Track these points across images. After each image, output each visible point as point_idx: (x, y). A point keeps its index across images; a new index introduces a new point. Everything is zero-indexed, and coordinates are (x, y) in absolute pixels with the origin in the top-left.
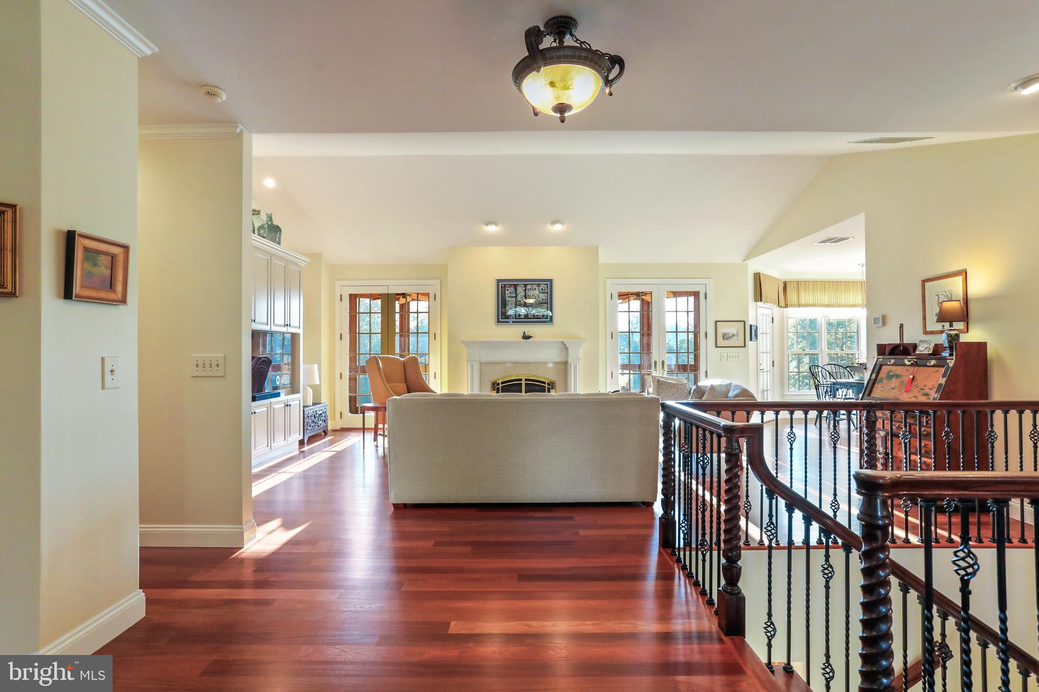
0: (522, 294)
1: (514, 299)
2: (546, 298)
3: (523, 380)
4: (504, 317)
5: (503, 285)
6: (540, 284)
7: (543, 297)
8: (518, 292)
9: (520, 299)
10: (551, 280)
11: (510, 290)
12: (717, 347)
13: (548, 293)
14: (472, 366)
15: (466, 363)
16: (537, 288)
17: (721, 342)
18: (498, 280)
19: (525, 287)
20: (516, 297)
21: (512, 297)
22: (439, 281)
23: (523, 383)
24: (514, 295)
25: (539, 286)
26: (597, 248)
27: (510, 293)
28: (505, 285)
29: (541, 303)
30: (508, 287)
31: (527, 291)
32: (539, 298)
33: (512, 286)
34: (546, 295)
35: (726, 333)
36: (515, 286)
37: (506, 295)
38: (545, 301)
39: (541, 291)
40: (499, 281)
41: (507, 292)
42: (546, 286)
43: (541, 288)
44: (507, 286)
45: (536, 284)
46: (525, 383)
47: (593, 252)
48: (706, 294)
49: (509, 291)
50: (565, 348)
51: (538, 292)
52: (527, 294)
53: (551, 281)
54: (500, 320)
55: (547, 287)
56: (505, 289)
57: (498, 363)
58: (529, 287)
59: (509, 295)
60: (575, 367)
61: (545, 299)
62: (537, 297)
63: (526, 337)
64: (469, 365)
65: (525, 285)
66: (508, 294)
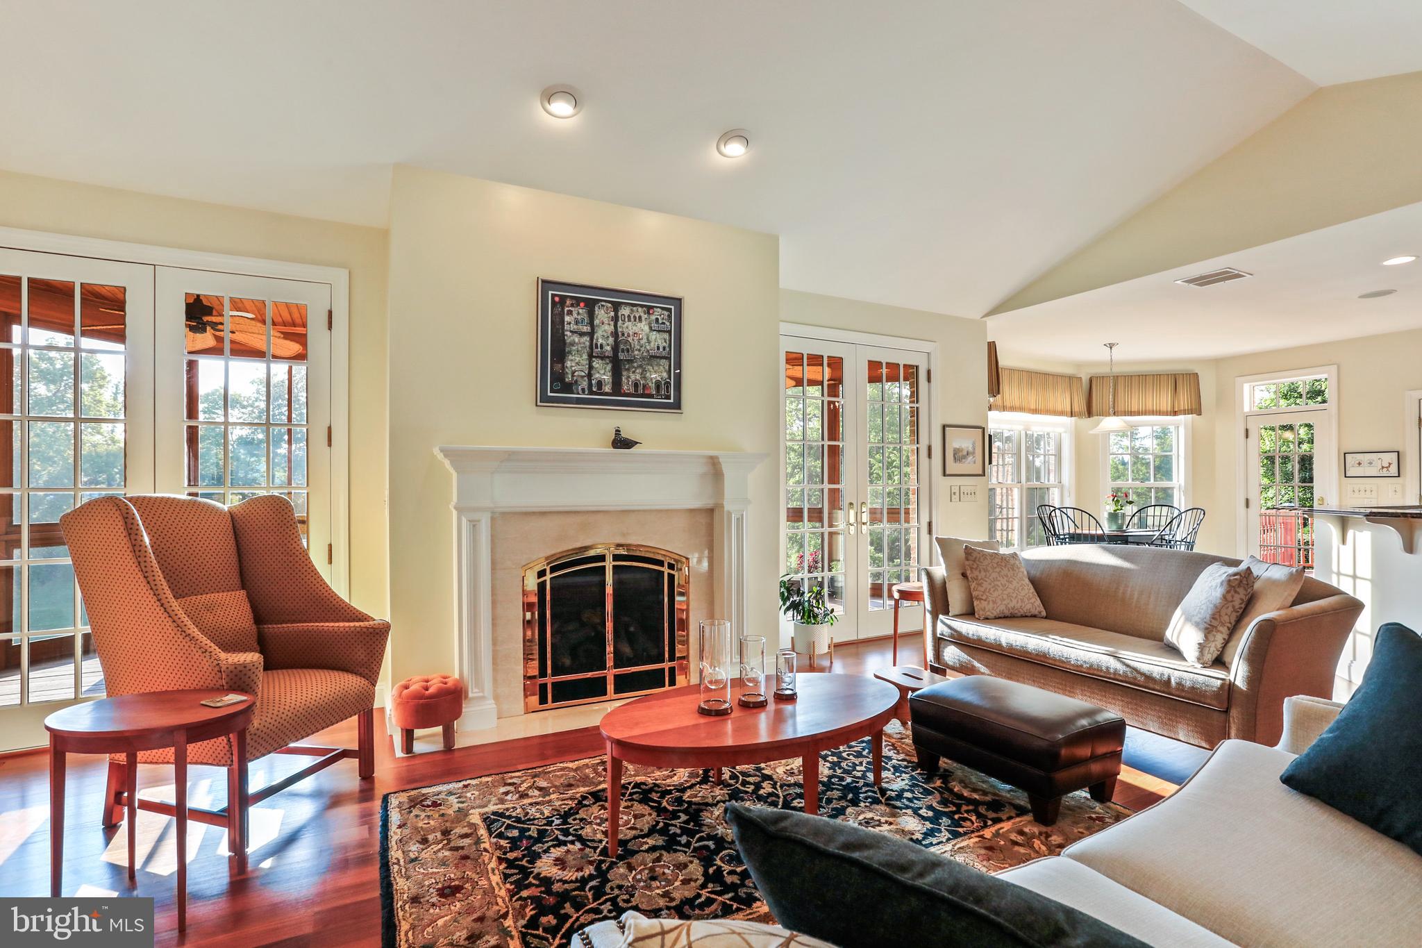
0: (606, 327)
1: (586, 339)
2: (667, 345)
3: (609, 558)
4: (558, 386)
5: (557, 299)
6: (652, 307)
7: (658, 340)
8: (597, 322)
9: (600, 341)
10: (680, 300)
11: (575, 315)
12: (945, 475)
13: (669, 332)
14: (474, 525)
15: (455, 513)
16: (644, 316)
17: (952, 467)
18: (544, 282)
19: (616, 311)
20: (591, 334)
21: (582, 334)
22: (343, 274)
23: (609, 564)
24: (586, 329)
25: (649, 313)
26: (776, 239)
27: (577, 323)
28: (563, 299)
29: (652, 357)
30: (572, 305)
31: (620, 323)
32: (649, 342)
33: (582, 305)
34: (666, 336)
35: (958, 449)
36: (591, 305)
37: (566, 327)
38: (664, 354)
39: (654, 325)
40: (546, 284)
41: (567, 319)
42: (666, 313)
43: (653, 317)
44: (568, 302)
45: (642, 306)
46: (614, 567)
47: (769, 245)
48: (929, 372)
49: (573, 318)
50: (714, 470)
51: (647, 328)
52: (620, 330)
53: (678, 302)
54: (549, 394)
55: (670, 316)
56: (563, 309)
57: (543, 514)
58: (625, 311)
59: (573, 327)
60: (740, 521)
61: (664, 348)
62: (644, 341)
63: (622, 443)
64: (464, 520)
65: (616, 307)
66: (570, 323)
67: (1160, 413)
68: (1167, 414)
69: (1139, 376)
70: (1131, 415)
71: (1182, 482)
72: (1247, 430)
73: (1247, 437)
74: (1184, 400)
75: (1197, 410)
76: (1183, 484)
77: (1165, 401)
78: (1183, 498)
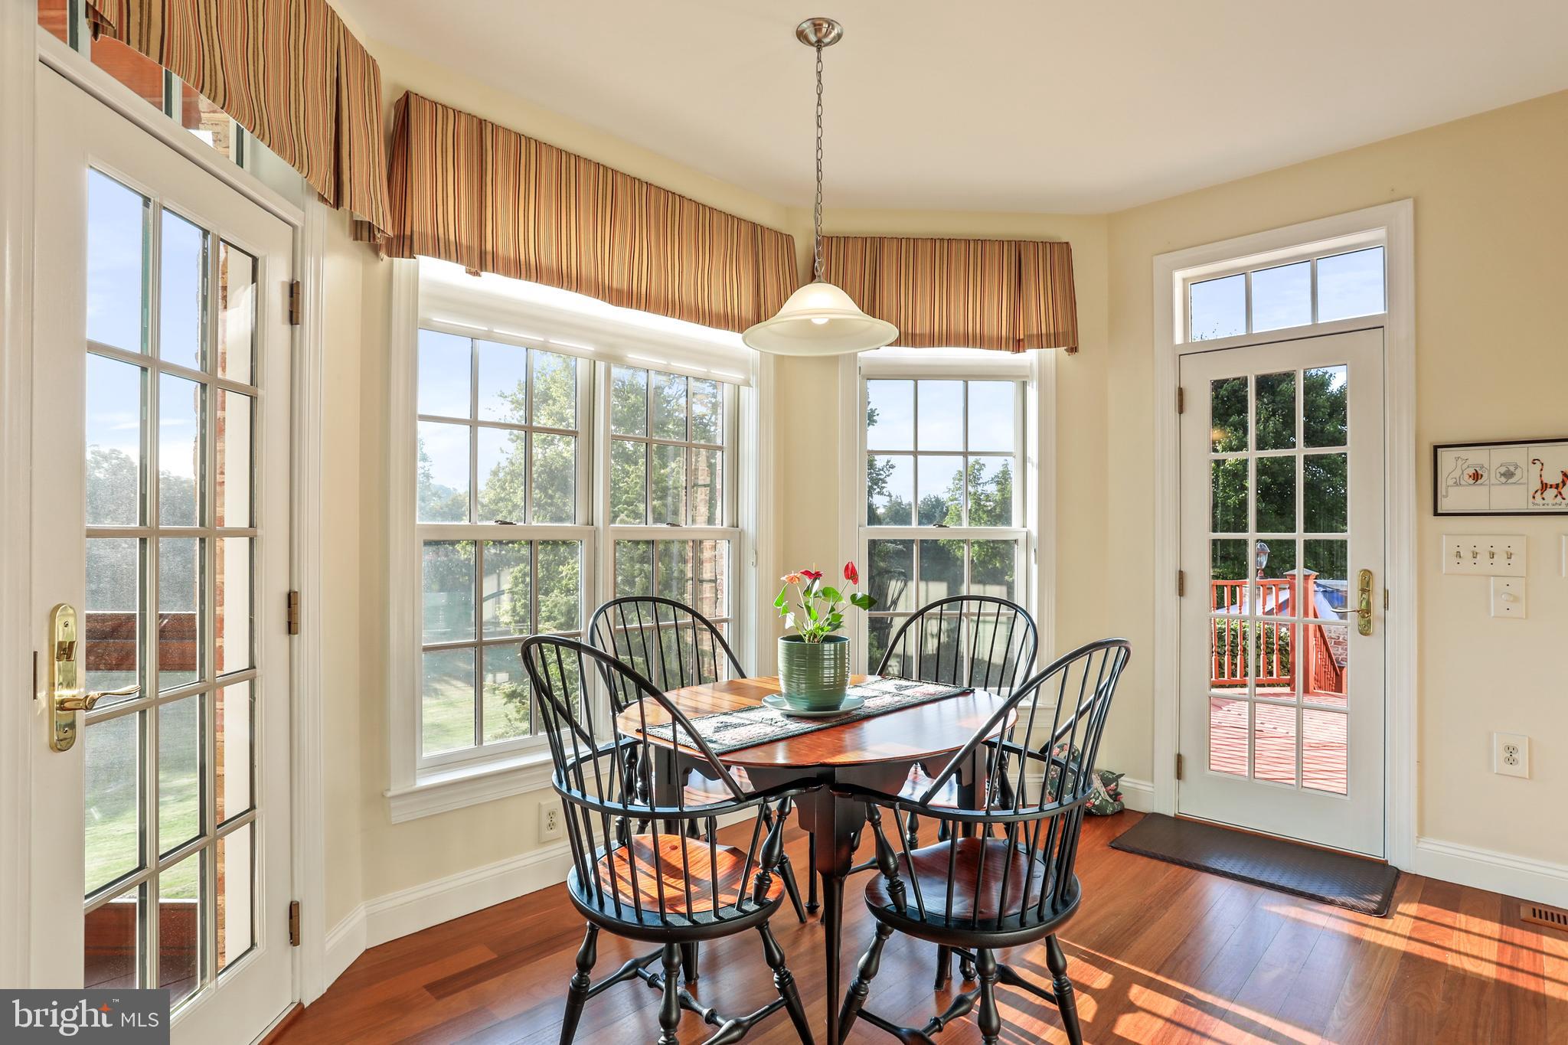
67: (980, 341)
68: (998, 344)
69: (933, 240)
70: (914, 345)
71: (1033, 526)
72: (1181, 392)
73: (1181, 410)
74: (1037, 315)
75: (1066, 338)
76: (1035, 533)
77: (996, 316)
78: (1034, 569)
